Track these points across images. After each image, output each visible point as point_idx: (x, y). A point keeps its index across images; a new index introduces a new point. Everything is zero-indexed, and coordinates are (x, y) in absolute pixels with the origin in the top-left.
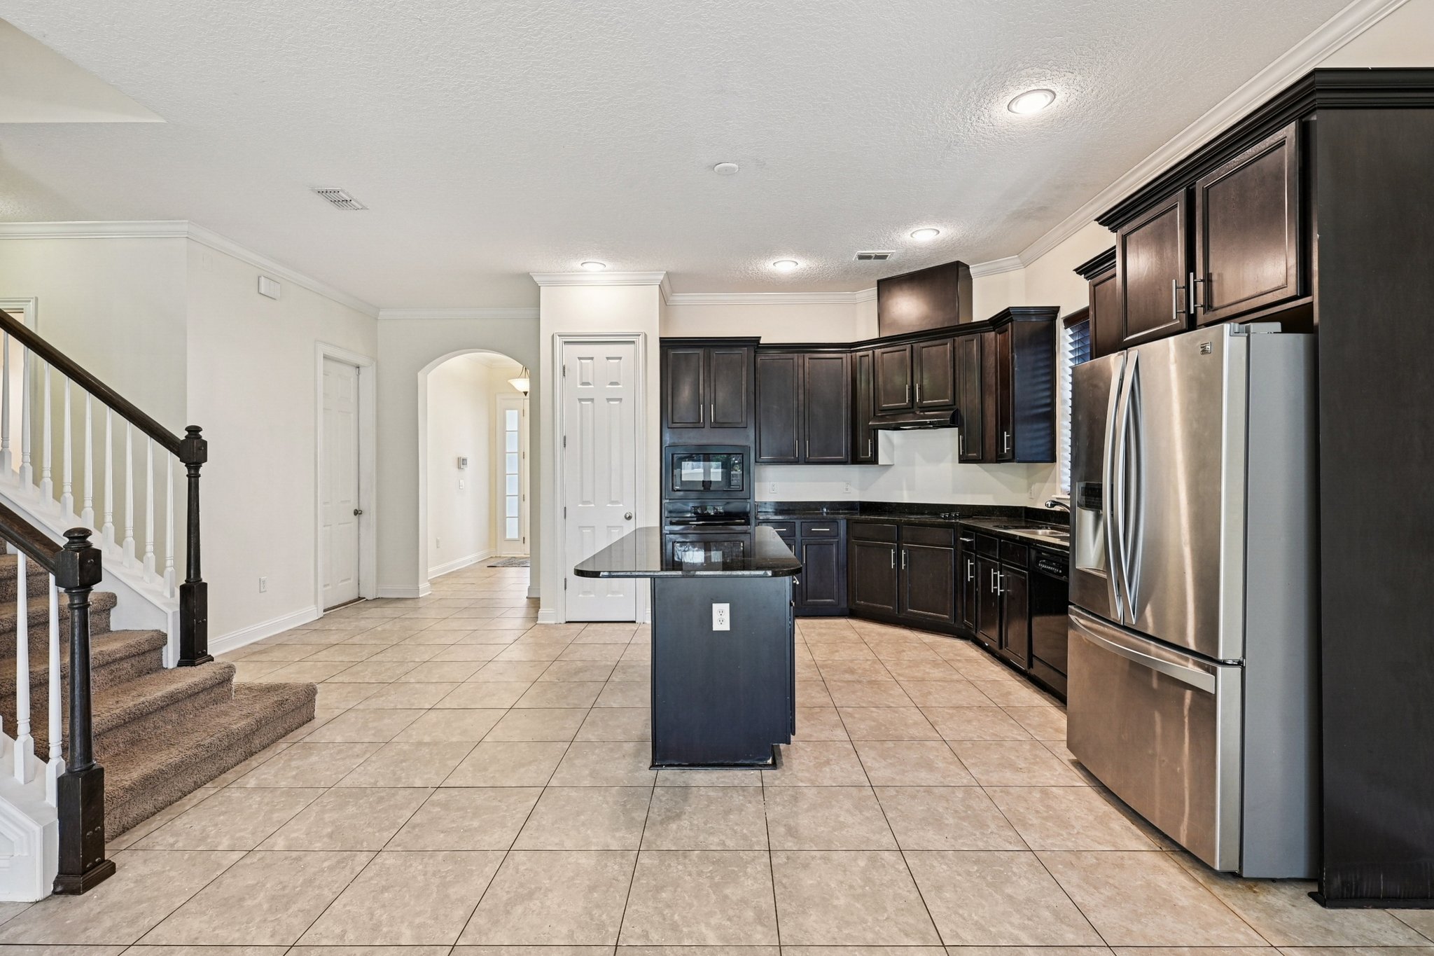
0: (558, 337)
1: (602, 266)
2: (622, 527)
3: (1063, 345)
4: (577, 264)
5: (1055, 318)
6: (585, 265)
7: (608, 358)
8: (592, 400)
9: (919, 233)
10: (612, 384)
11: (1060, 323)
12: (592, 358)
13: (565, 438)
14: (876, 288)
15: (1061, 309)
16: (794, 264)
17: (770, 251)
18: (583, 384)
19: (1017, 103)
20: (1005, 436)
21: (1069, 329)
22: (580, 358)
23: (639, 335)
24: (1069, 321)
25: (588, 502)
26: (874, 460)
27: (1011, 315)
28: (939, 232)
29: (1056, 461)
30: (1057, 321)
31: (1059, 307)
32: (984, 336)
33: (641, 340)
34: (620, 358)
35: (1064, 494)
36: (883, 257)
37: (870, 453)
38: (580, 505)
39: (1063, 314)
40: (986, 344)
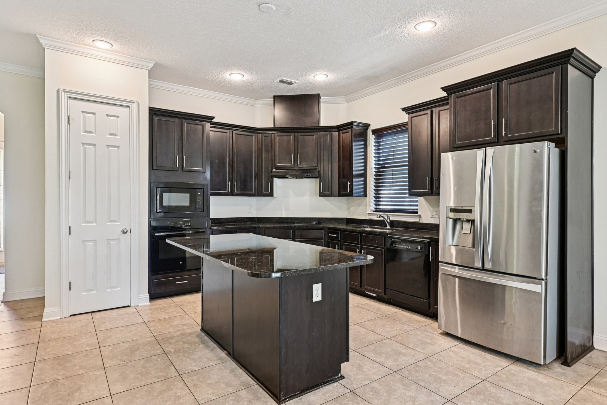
0: (63, 93)
1: (110, 46)
2: (119, 239)
3: (371, 142)
4: (89, 40)
5: (367, 129)
6: (95, 42)
7: (108, 115)
8: (94, 145)
9: (318, 76)
10: (111, 134)
11: (369, 132)
12: (94, 114)
13: (69, 172)
14: (273, 100)
15: (371, 125)
16: (242, 76)
17: (228, 65)
18: (86, 132)
19: (419, 25)
20: (349, 184)
21: (373, 135)
22: (83, 112)
23: (134, 103)
24: (374, 132)
25: (91, 222)
26: (271, 195)
27: (353, 125)
28: (327, 76)
29: (367, 196)
30: (368, 130)
31: (370, 124)
32: (333, 133)
33: (135, 105)
34: (118, 117)
35: (371, 212)
36: (290, 83)
37: (270, 190)
38: (83, 224)
39: (372, 128)
40: (334, 138)
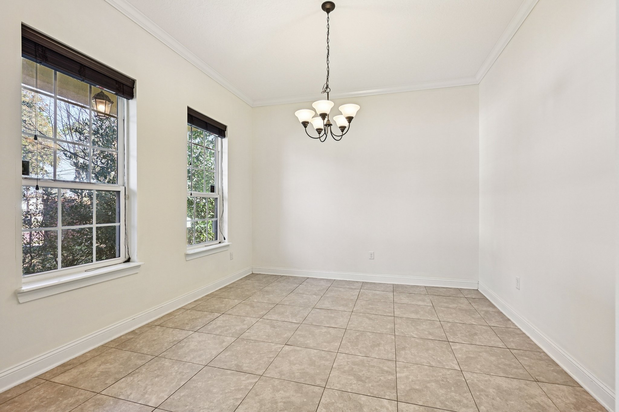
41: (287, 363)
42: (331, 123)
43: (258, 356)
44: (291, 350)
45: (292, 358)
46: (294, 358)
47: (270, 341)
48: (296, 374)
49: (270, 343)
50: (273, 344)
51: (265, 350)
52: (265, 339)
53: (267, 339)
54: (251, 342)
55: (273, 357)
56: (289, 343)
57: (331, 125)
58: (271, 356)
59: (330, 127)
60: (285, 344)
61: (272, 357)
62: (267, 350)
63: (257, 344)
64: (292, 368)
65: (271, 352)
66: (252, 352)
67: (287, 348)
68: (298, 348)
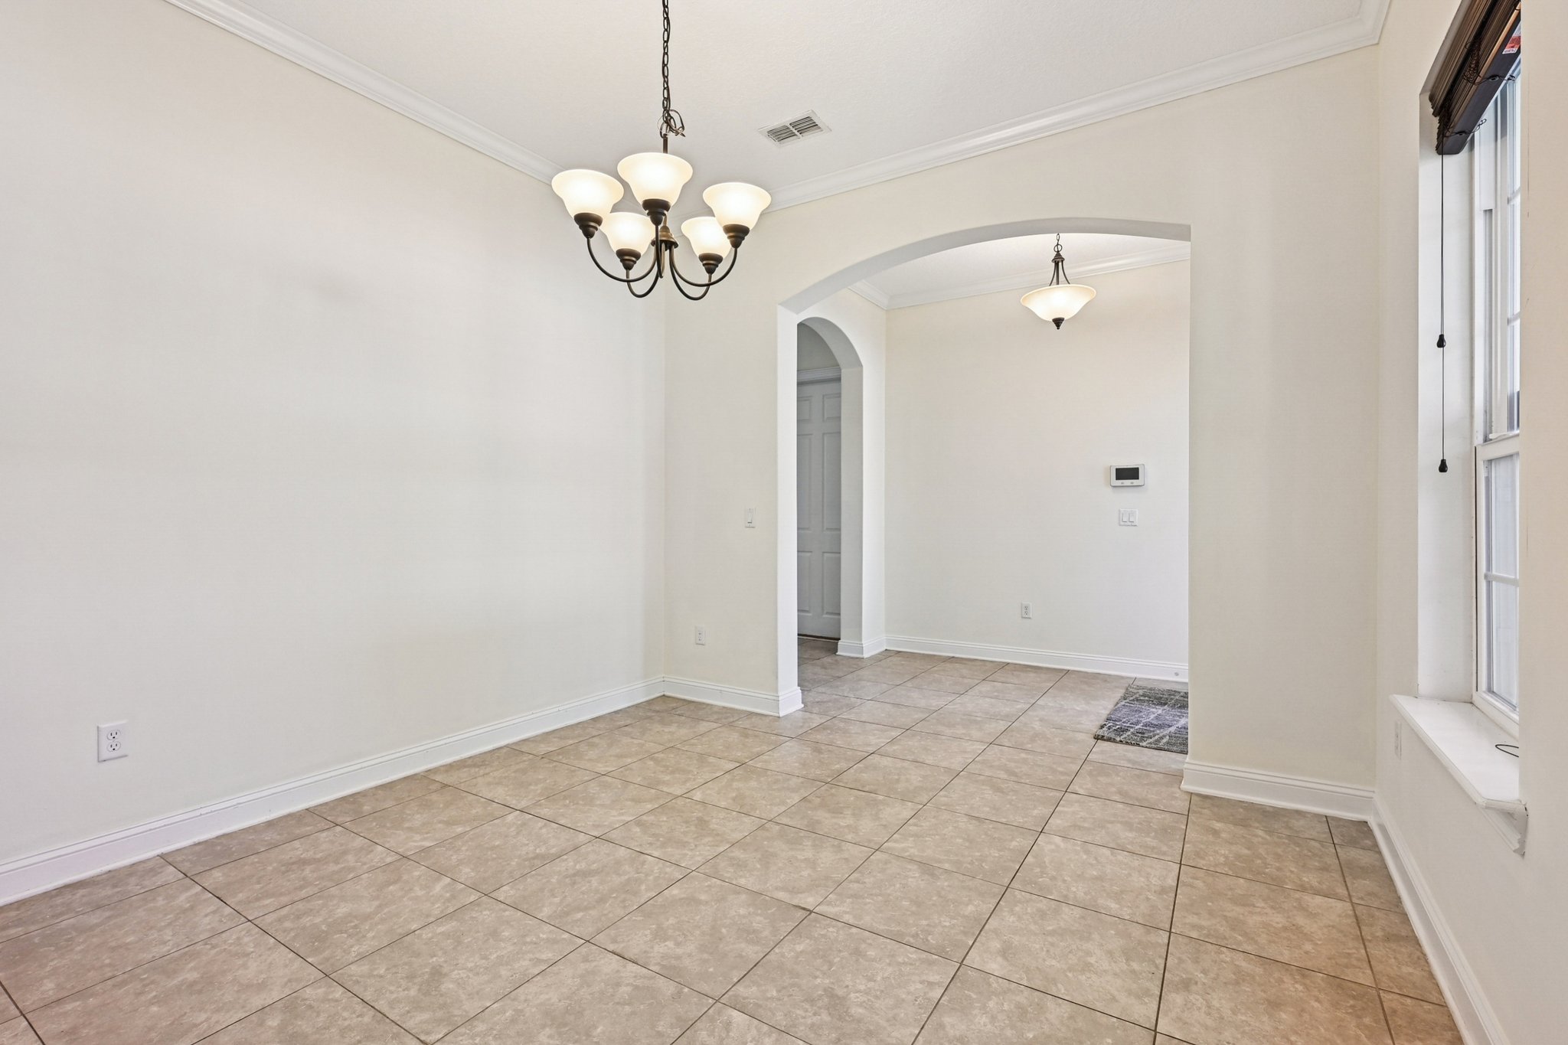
41: (822, 865)
42: (675, 238)
43: (889, 891)
44: (801, 893)
45: (805, 873)
46: (803, 873)
47: (854, 930)
48: (810, 843)
49: (856, 923)
50: (847, 918)
51: (869, 903)
52: (870, 944)
53: (864, 941)
54: (913, 936)
55: (851, 882)
56: (801, 914)
57: (676, 245)
58: (856, 885)
59: (668, 251)
60: (811, 912)
61: (854, 882)
62: (866, 904)
63: (895, 928)
64: (813, 855)
65: (855, 896)
66: (904, 903)
67: (809, 901)
68: (781, 895)
